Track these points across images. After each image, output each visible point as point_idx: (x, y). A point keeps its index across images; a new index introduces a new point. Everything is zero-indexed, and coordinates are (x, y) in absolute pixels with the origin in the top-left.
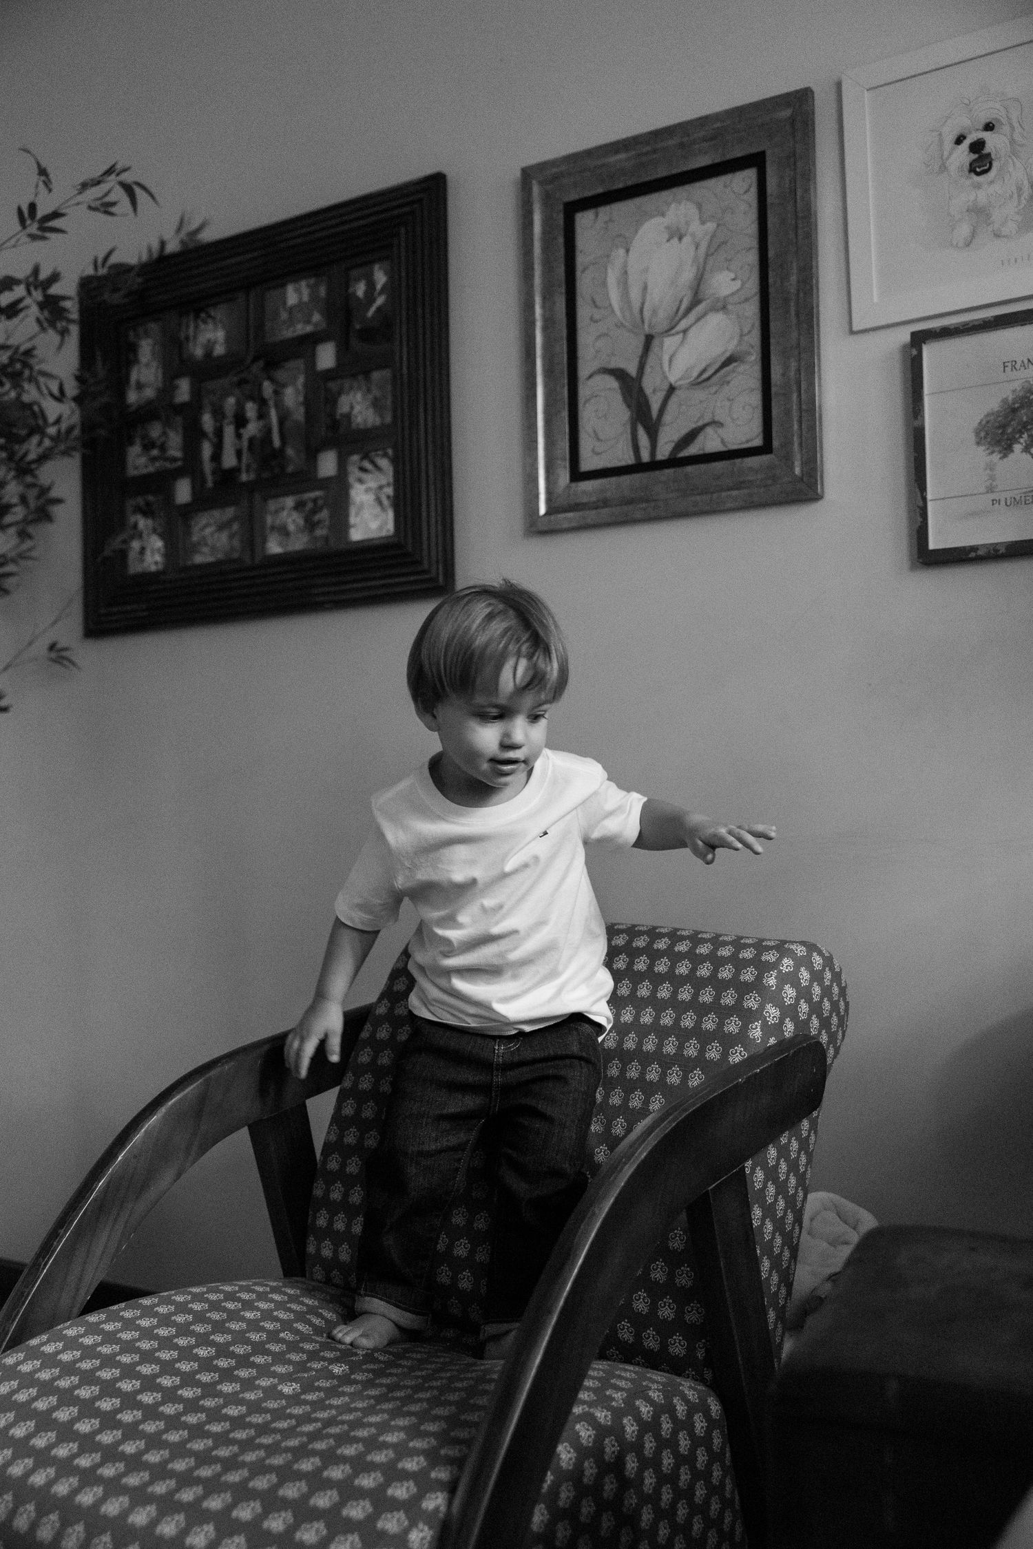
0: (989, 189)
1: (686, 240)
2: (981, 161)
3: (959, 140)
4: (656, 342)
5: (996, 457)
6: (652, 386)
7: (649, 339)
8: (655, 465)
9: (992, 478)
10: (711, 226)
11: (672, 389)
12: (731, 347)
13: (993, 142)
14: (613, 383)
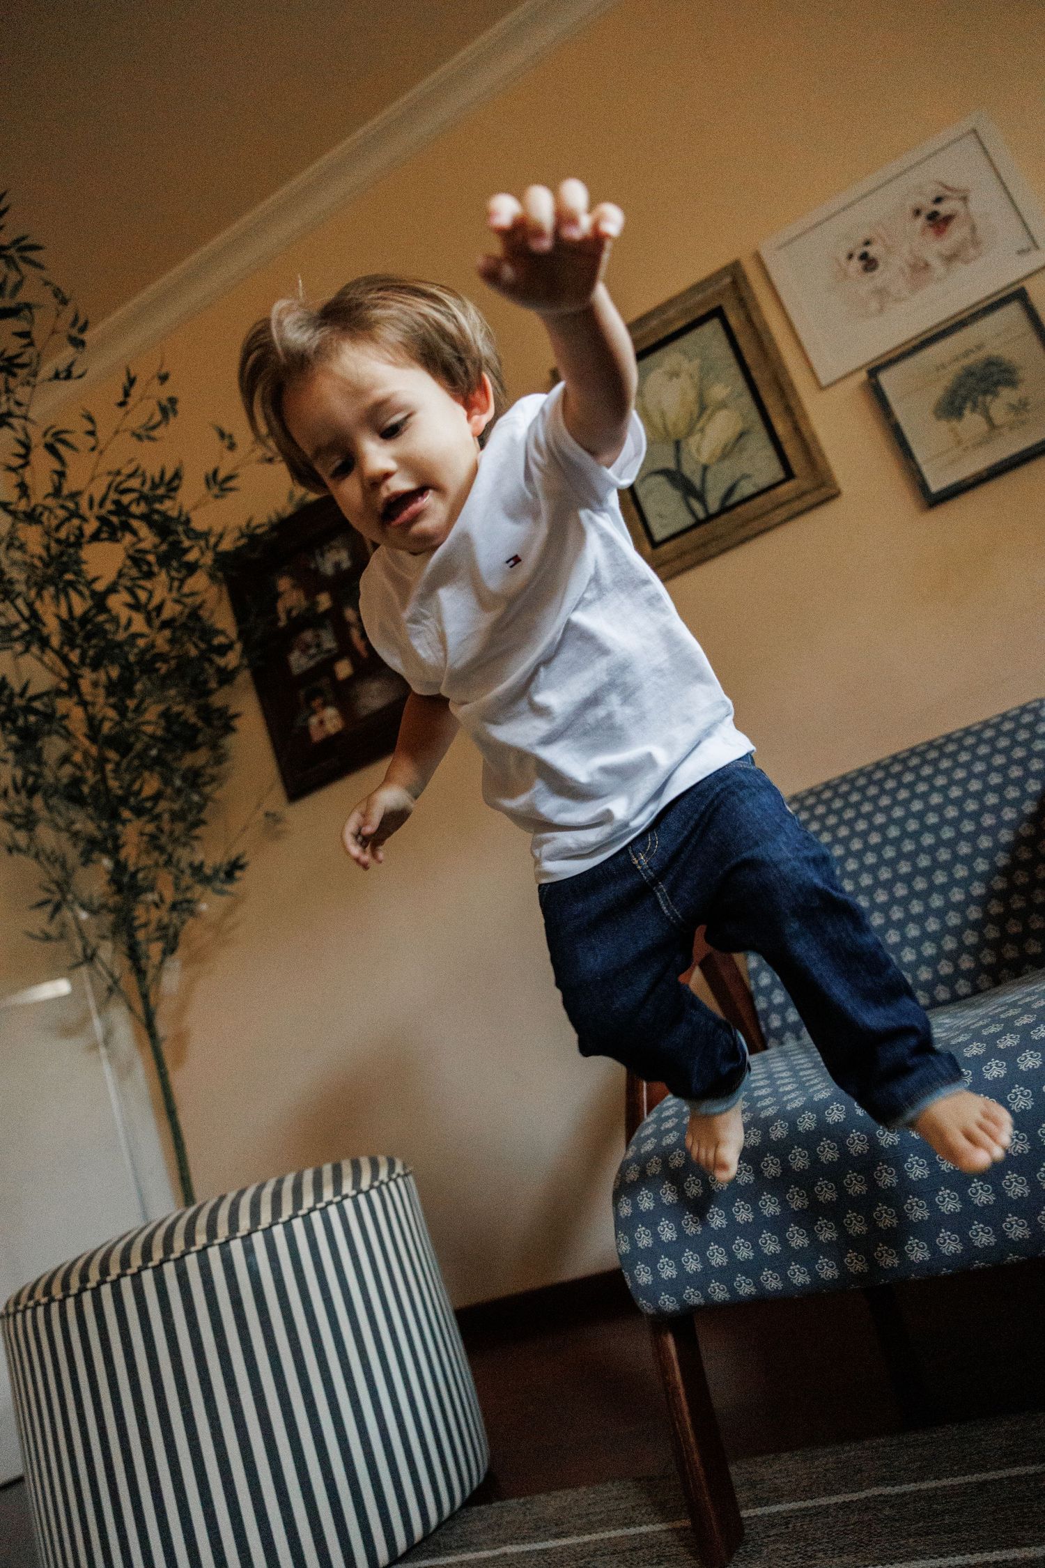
0: (880, 277)
1: (683, 375)
2: (869, 263)
3: (850, 256)
4: (683, 445)
5: (954, 423)
6: (691, 471)
7: (677, 444)
8: (710, 518)
9: (956, 435)
10: (697, 362)
11: (705, 468)
12: (739, 428)
13: (873, 251)
14: (661, 479)
